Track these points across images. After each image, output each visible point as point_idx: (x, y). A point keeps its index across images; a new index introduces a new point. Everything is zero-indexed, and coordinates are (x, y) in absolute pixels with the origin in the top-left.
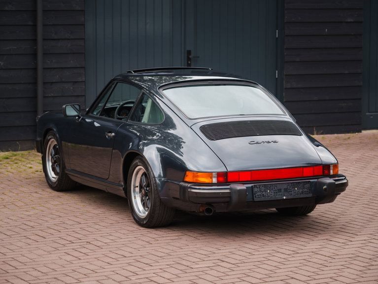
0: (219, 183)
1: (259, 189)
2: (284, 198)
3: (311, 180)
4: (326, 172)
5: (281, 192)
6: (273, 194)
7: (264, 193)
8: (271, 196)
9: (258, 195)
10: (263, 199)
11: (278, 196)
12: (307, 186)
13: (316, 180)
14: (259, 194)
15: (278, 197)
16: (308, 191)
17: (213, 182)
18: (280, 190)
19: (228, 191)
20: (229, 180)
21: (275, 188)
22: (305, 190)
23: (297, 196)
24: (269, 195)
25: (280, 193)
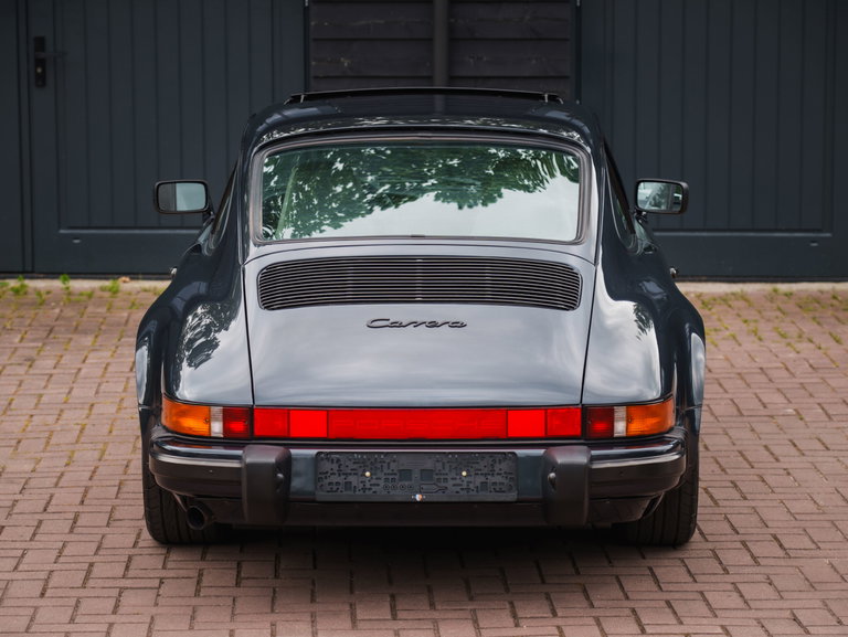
0: (229, 439)
1: (335, 466)
2: (418, 497)
3: (517, 451)
4: (600, 427)
5: (411, 480)
6: (382, 483)
7: (352, 479)
8: (374, 489)
9: (330, 484)
10: (345, 496)
11: (398, 492)
12: (504, 466)
13: (541, 452)
14: (335, 479)
15: (398, 495)
16: (506, 481)
17: (213, 435)
18: (405, 474)
19: (235, 464)
20: (257, 432)
21: (393, 465)
22: (498, 479)
23: (464, 497)
24: (368, 486)
25: (406, 483)
